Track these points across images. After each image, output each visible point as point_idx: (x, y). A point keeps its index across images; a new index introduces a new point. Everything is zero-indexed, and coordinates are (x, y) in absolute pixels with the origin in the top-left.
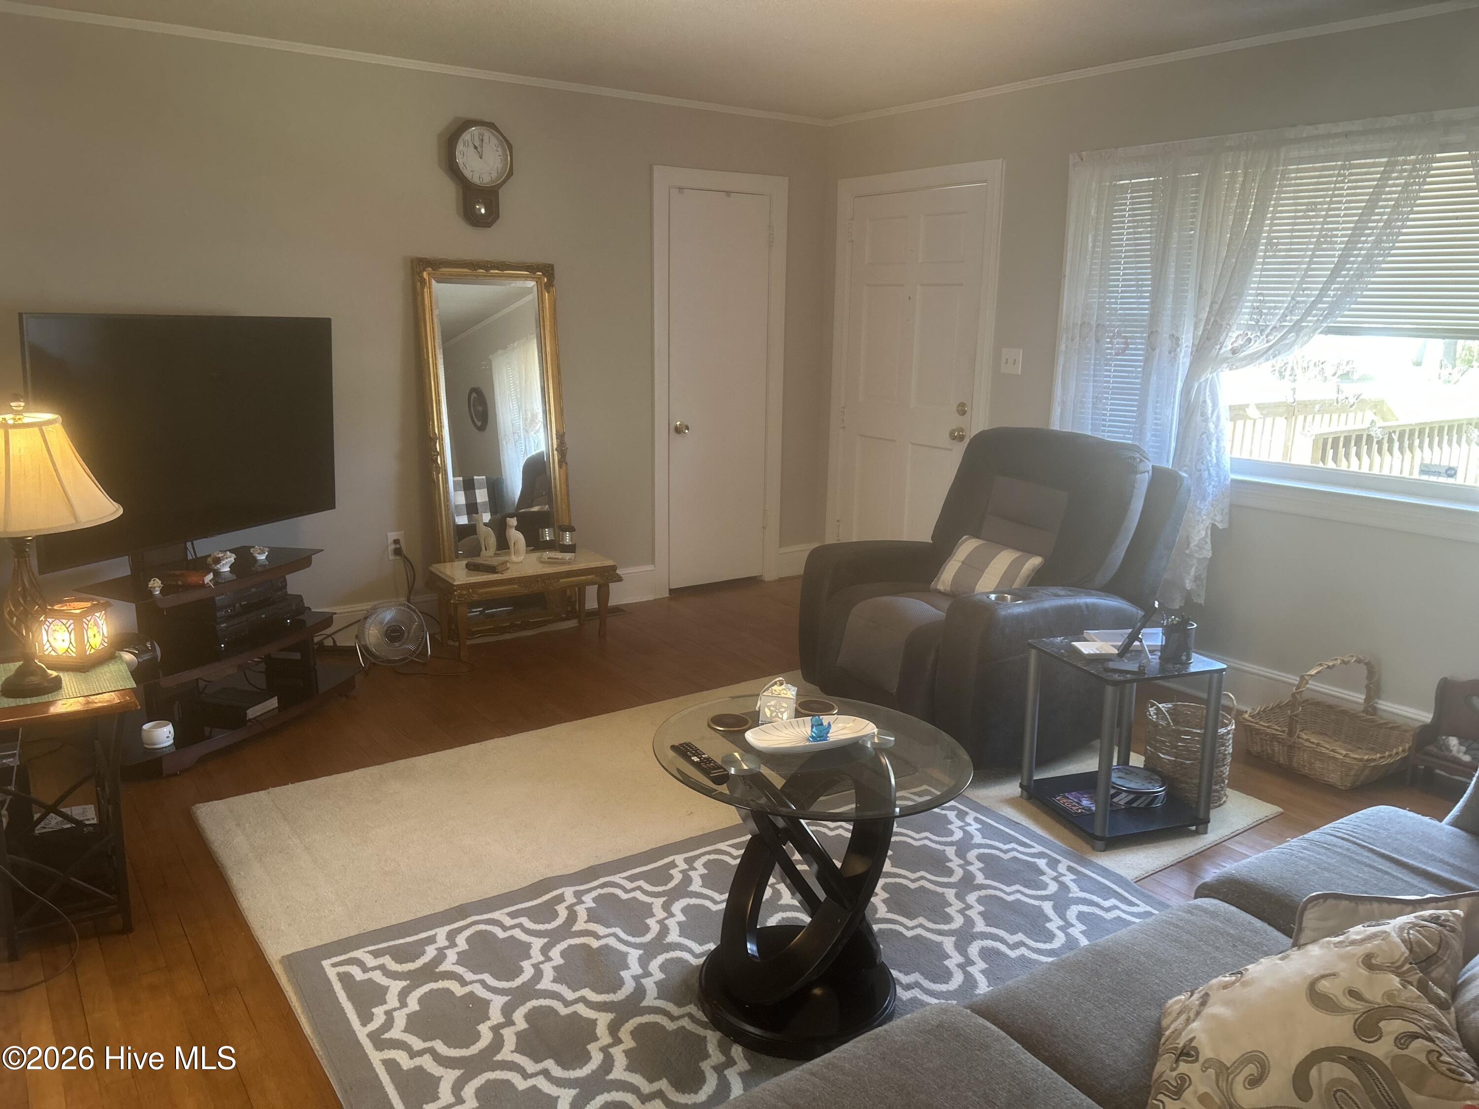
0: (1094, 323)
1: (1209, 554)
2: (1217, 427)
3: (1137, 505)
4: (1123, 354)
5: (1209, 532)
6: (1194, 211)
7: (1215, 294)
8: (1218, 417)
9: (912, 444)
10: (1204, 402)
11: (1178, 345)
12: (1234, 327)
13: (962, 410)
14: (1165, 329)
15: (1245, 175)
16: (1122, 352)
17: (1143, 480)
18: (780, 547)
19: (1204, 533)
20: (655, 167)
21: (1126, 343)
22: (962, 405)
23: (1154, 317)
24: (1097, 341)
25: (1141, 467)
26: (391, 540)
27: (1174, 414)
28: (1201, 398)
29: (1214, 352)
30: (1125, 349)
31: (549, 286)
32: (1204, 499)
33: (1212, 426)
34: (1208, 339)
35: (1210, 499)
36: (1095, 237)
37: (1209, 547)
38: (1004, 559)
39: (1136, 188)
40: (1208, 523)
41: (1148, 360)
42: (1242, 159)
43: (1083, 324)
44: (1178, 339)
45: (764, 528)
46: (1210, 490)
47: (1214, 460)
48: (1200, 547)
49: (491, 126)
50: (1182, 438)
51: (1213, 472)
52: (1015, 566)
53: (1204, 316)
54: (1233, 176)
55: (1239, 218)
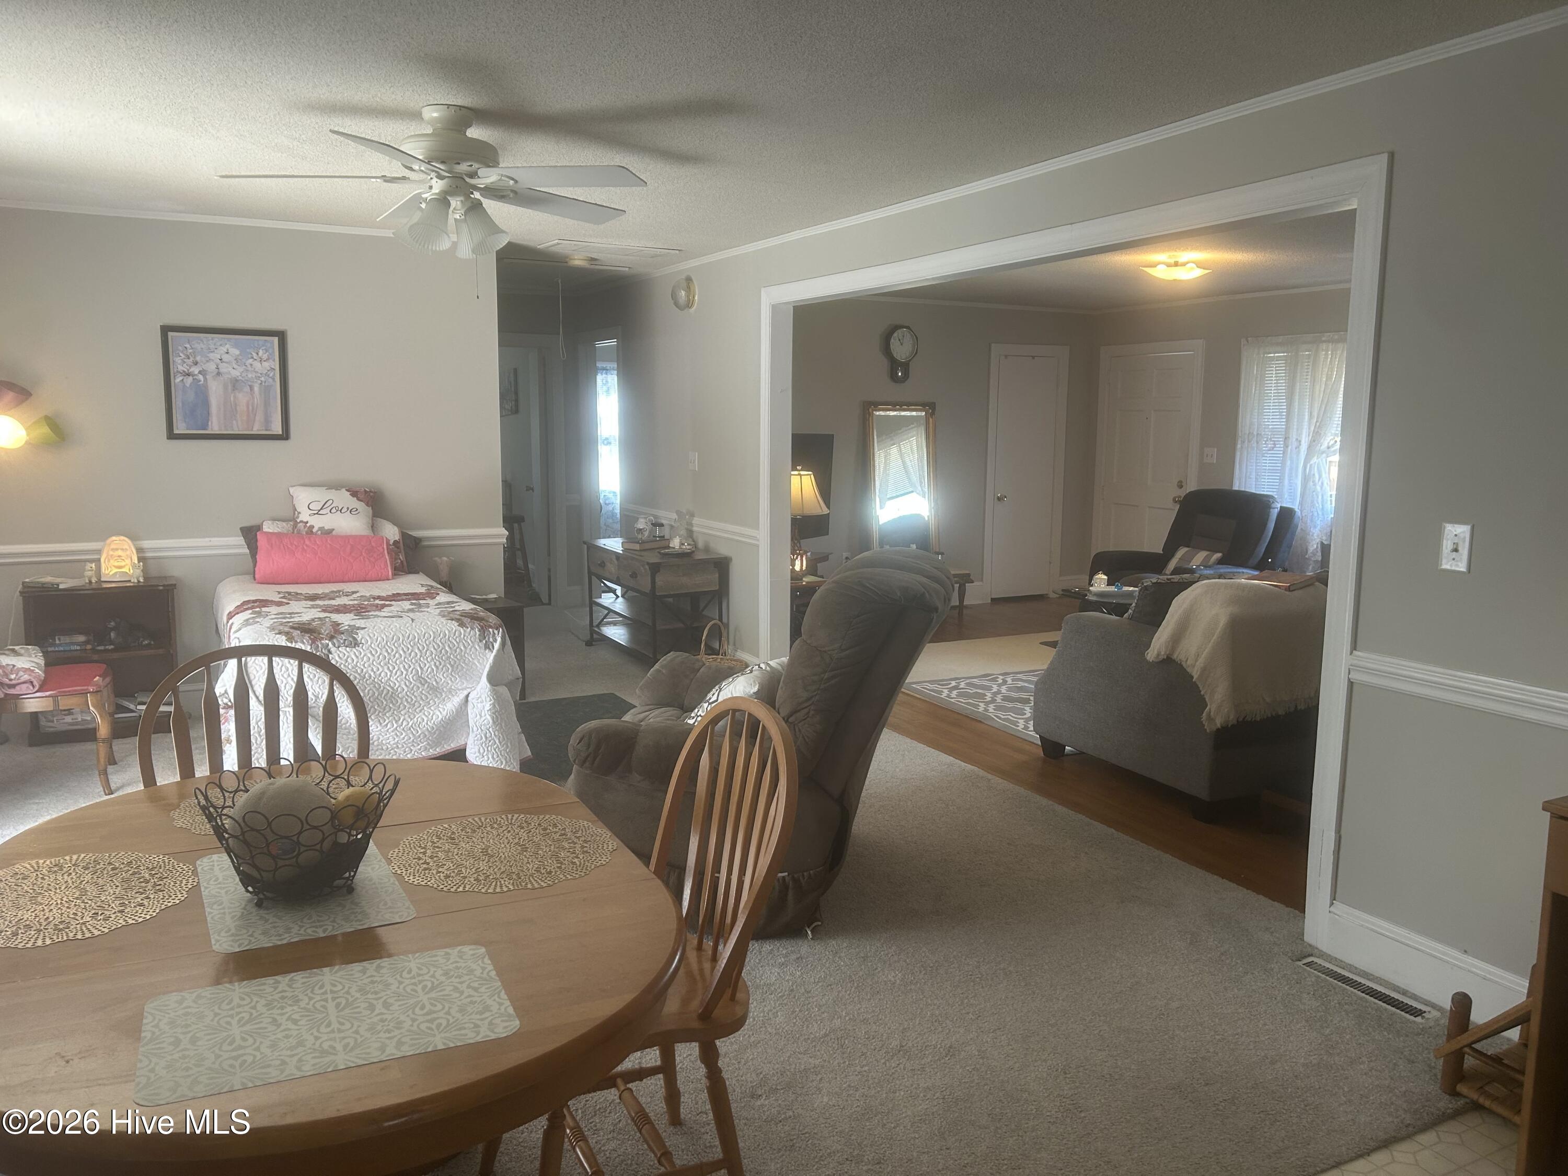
0: (1255, 433)
1: (1320, 559)
2: (1321, 488)
3: (1271, 525)
4: (1273, 450)
5: (1319, 545)
6: (1307, 372)
7: (1318, 418)
8: (1322, 483)
9: (1149, 507)
10: (1314, 475)
11: (1300, 445)
12: (1329, 434)
13: (1180, 486)
14: (1293, 436)
15: (1332, 354)
16: (1272, 449)
17: (1274, 513)
18: (1060, 575)
19: (1315, 546)
20: (993, 345)
21: (1275, 444)
22: (1180, 482)
23: (1287, 429)
24: (1257, 443)
25: (1273, 506)
26: (844, 557)
27: (1299, 482)
28: (1312, 473)
29: (1318, 448)
30: (1273, 448)
31: (933, 414)
32: (1315, 527)
33: (1318, 488)
34: (1314, 441)
35: (1319, 527)
36: (1256, 384)
37: (1319, 554)
38: (1201, 556)
39: (1278, 358)
40: (1318, 540)
41: (1284, 452)
42: (1330, 347)
43: (1249, 433)
44: (1300, 441)
45: (1050, 563)
46: (1318, 522)
47: (1321, 507)
48: (1314, 554)
49: (908, 327)
50: (1303, 495)
51: (1320, 513)
52: (1207, 558)
53: (1312, 428)
54: (1326, 355)
55: (1329, 377)
